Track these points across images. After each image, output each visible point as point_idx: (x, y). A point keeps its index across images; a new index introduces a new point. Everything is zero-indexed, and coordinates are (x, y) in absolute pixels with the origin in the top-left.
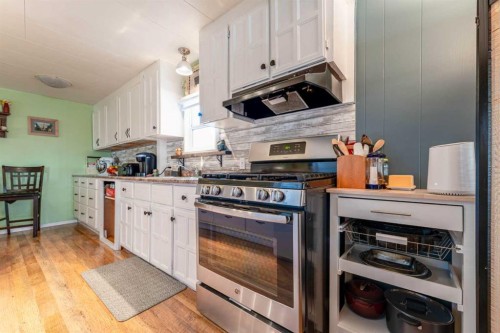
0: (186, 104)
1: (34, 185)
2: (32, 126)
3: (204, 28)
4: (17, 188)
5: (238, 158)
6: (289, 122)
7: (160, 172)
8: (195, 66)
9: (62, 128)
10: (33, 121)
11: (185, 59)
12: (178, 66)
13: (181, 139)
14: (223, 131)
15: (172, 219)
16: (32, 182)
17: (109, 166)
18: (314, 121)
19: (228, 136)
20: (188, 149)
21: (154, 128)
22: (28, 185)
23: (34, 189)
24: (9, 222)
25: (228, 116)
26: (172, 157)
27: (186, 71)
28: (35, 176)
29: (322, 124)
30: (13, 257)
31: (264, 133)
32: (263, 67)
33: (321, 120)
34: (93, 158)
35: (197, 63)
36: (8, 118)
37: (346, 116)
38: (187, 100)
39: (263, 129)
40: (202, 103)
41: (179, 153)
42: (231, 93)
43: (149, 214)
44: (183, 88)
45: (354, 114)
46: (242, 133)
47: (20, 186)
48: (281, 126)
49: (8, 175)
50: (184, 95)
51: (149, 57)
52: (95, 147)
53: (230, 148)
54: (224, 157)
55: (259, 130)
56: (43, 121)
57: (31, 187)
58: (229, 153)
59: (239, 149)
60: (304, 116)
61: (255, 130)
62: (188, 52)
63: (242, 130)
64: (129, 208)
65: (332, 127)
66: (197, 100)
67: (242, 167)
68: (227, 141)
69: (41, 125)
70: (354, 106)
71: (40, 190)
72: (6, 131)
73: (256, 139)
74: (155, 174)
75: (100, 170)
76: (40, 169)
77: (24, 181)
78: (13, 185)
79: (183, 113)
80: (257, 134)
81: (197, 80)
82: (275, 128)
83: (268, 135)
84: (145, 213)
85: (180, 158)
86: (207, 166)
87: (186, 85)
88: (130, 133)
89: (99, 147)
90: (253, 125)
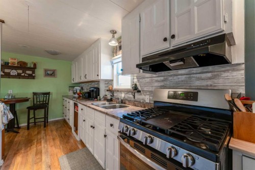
0: (115, 62)
1: (46, 101)
2: (45, 73)
3: (124, 18)
4: (38, 103)
5: (145, 95)
6: (182, 75)
7: (101, 98)
8: (119, 40)
9: (58, 74)
10: (46, 71)
11: (113, 37)
12: (110, 41)
13: (112, 80)
14: (135, 78)
15: (105, 136)
16: (45, 100)
17: (78, 91)
18: (203, 76)
19: (138, 81)
20: (115, 87)
21: (98, 75)
22: (43, 101)
23: (46, 103)
24: (35, 119)
25: (140, 72)
26: (107, 90)
27: (114, 43)
28: (46, 97)
29: (210, 78)
30: (32, 141)
31: (163, 81)
32: (165, 40)
33: (209, 75)
34: (72, 87)
35: (120, 38)
36: (36, 70)
37: (235, 73)
38: (115, 59)
39: (162, 78)
40: (123, 61)
41: (111, 88)
42: (141, 57)
43: (93, 128)
44: (113, 52)
45: (243, 72)
46: (148, 80)
47: (40, 102)
48: (175, 78)
49: (35, 97)
50: (114, 56)
51: (95, 37)
52: (72, 82)
53: (140, 88)
54: (136, 94)
55: (159, 79)
56: (50, 70)
57: (44, 102)
58: (139, 91)
59: (145, 89)
60: (195, 72)
61: (156, 79)
62: (116, 32)
63: (147, 78)
64: (84, 121)
65: (221, 81)
66: (120, 59)
67: (148, 101)
68: (138, 84)
69: (49, 72)
70: (243, 66)
71: (48, 104)
72: (35, 76)
73: (156, 84)
74: (98, 99)
75: (74, 93)
76: (48, 94)
77: (42, 100)
78: (37, 102)
79: (113, 67)
80: (157, 81)
81: (120, 48)
82: (170, 78)
83: (165, 82)
84: (91, 126)
85: (111, 91)
86: (126, 97)
87: (115, 51)
88: (87, 76)
89: (74, 82)
90: (154, 75)
